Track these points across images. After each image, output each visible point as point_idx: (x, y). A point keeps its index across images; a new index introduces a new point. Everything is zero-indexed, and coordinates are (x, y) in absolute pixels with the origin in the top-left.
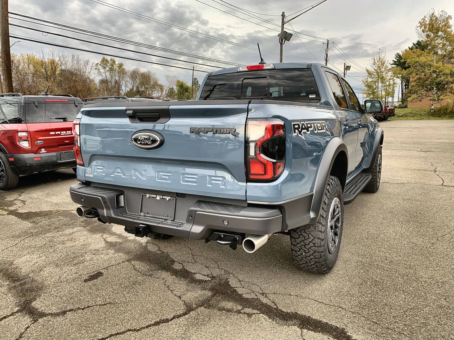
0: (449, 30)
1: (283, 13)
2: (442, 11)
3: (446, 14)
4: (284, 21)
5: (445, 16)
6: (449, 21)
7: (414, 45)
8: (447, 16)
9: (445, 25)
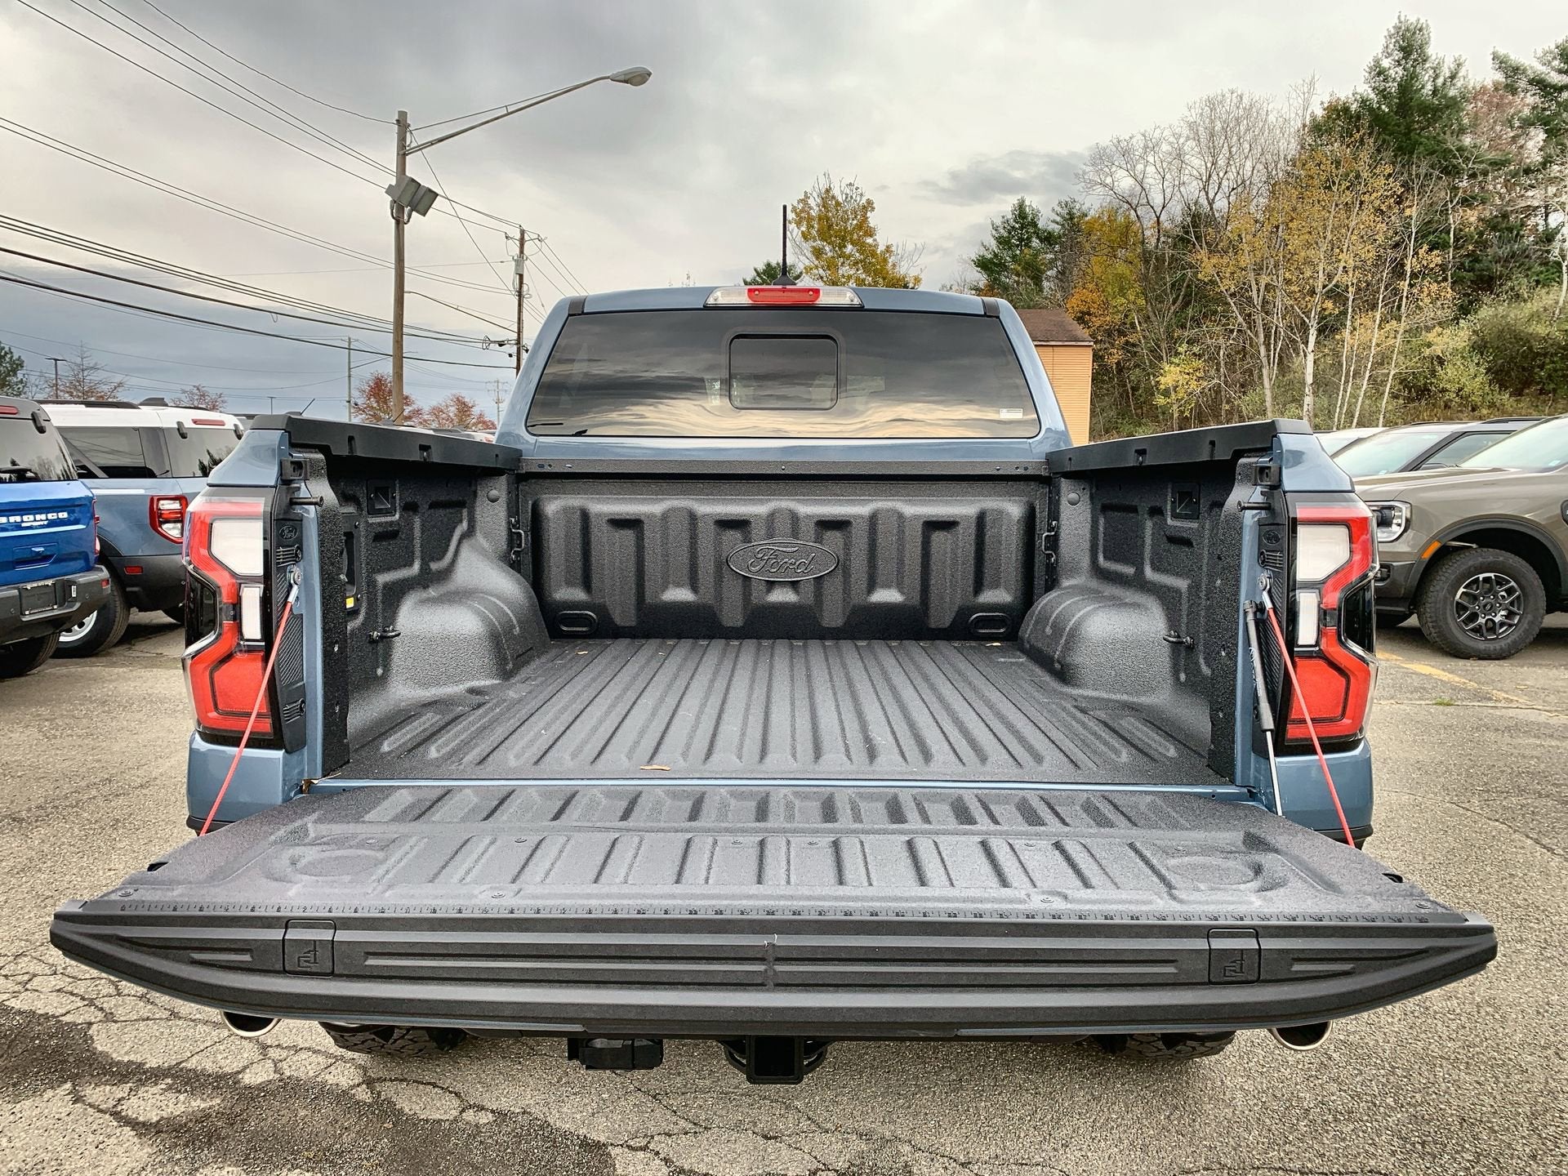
0: (869, 240)
1: (403, 115)
2: (850, 184)
3: (861, 195)
4: (408, 143)
5: (858, 199)
6: (869, 214)
7: (758, 274)
8: (864, 201)
9: (860, 227)
